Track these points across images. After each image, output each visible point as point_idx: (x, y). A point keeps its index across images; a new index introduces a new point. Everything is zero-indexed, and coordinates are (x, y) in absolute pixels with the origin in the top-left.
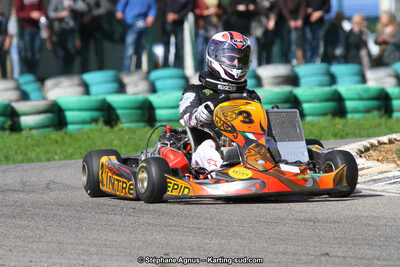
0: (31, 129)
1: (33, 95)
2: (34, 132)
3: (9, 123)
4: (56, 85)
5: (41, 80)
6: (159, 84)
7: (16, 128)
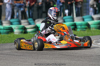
0: (30, 33)
1: (32, 23)
2: (31, 33)
3: (24, 31)
4: (38, 21)
5: (34, 20)
6: (66, 20)
7: (26, 32)
